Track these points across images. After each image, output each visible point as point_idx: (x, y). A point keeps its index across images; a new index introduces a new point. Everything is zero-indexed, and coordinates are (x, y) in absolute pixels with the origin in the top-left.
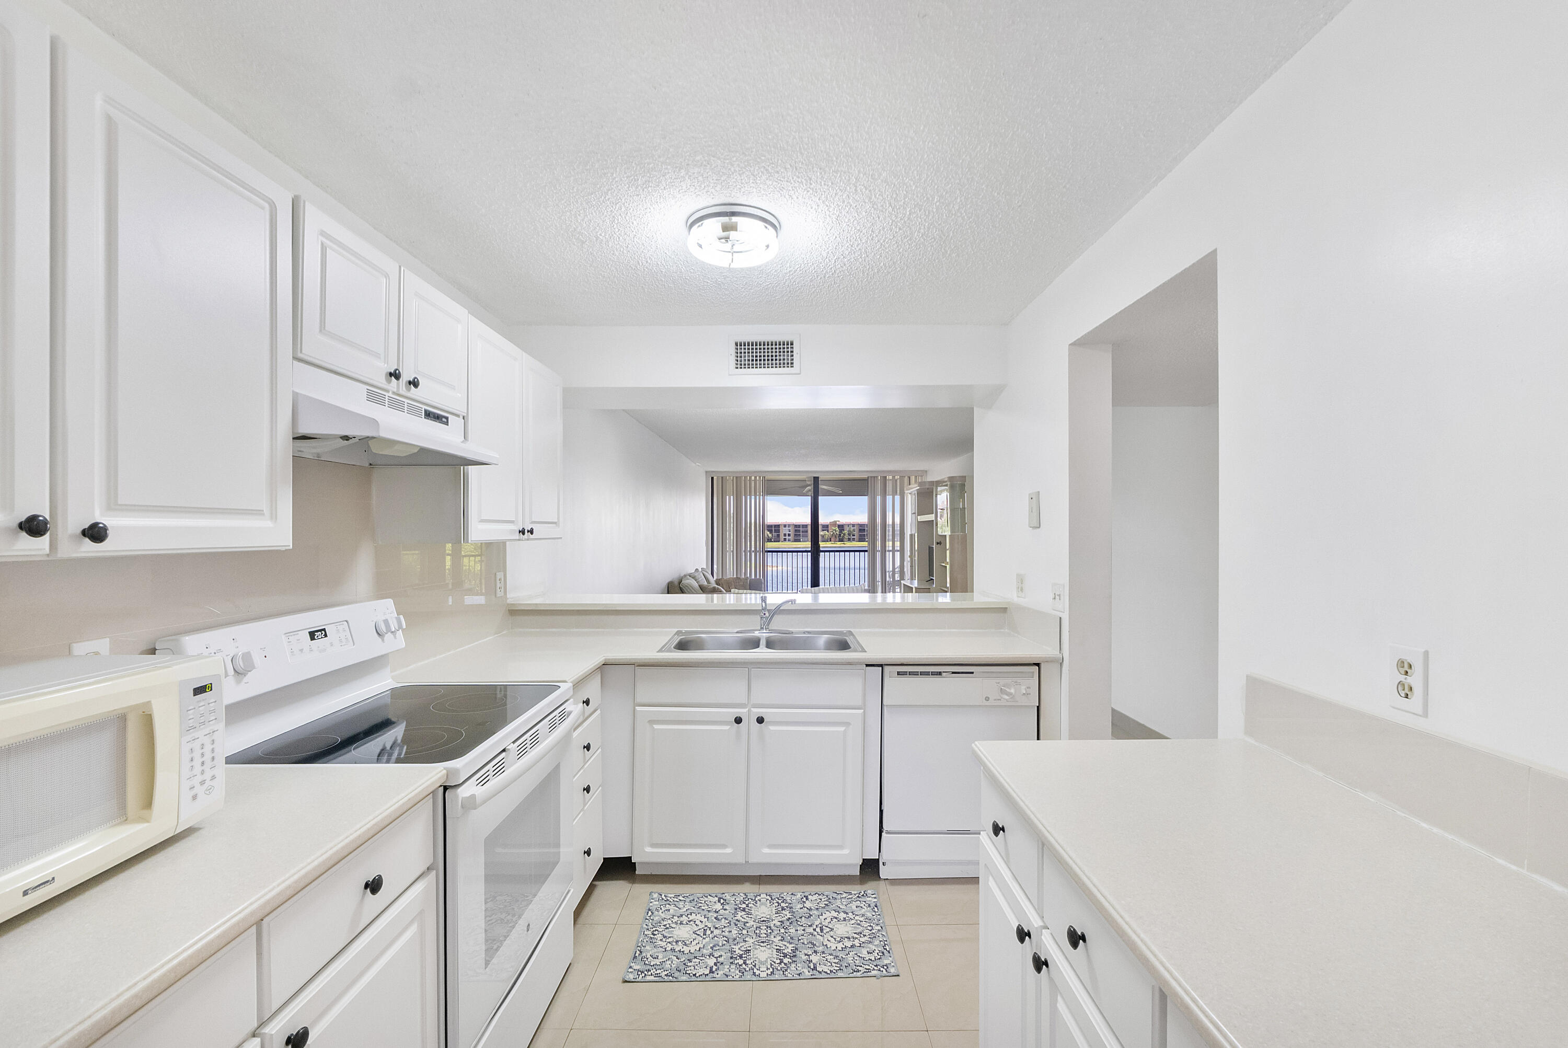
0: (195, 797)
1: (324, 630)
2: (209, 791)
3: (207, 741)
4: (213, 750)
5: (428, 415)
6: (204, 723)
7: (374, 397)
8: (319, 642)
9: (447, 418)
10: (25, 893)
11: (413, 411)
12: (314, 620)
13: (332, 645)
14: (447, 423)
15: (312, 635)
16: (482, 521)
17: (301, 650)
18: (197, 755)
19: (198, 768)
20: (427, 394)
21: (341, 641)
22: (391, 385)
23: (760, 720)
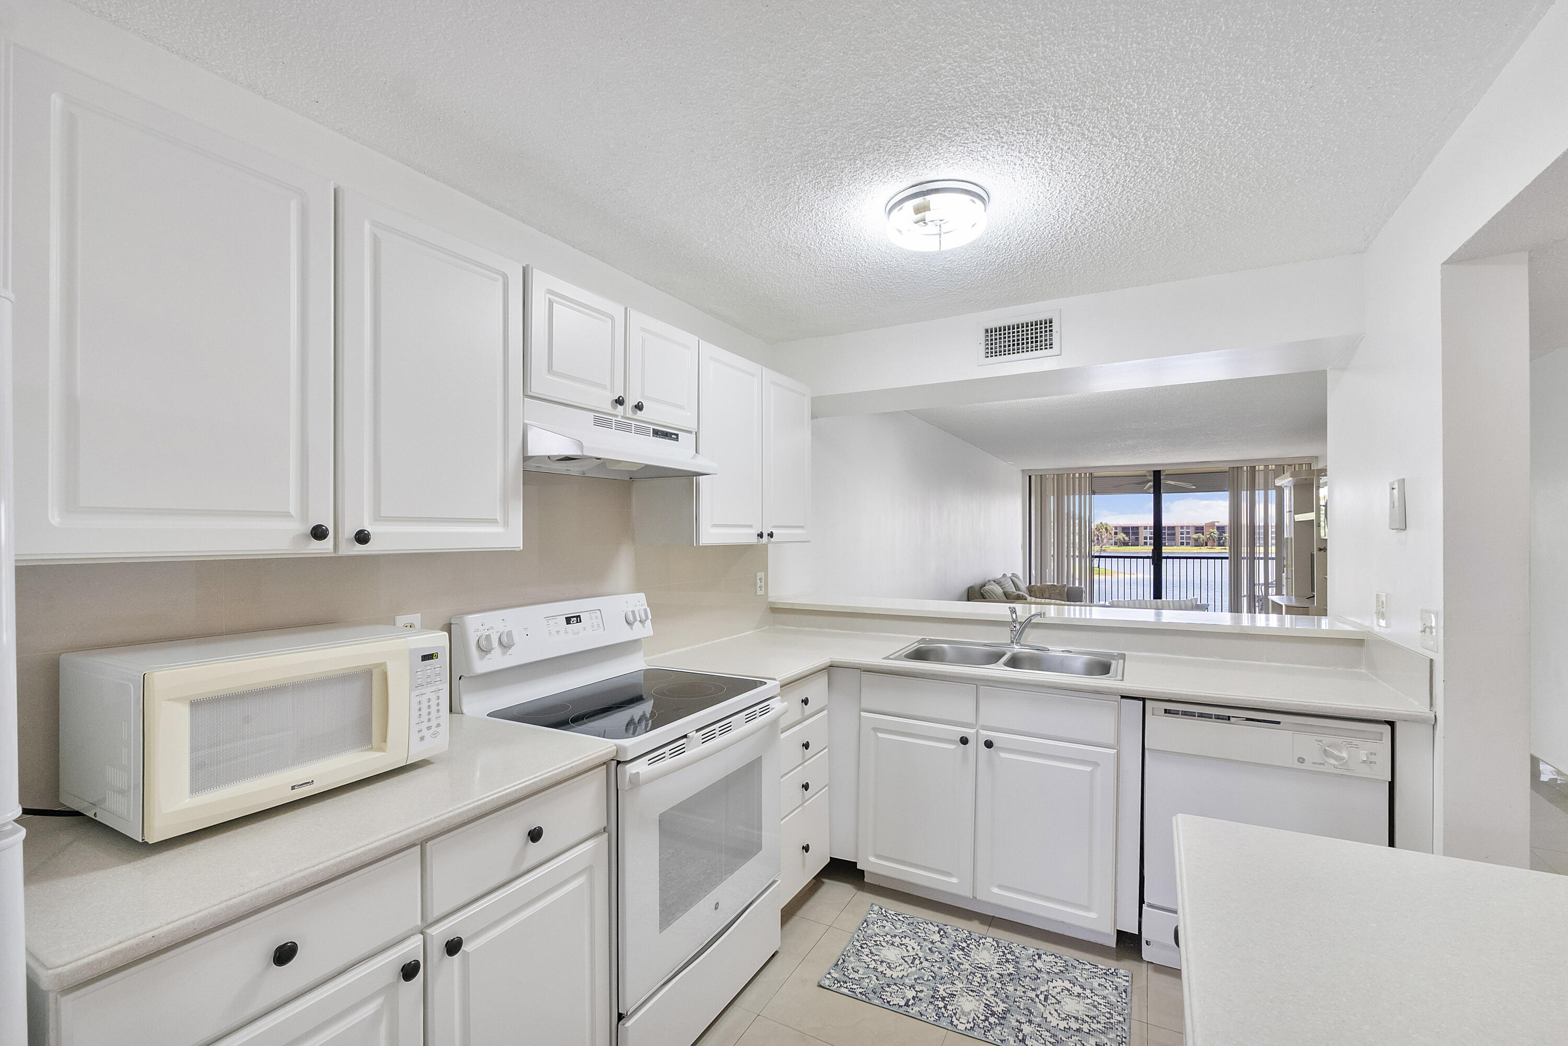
0: (422, 738)
1: (579, 616)
2: (435, 735)
3: (433, 697)
4: (438, 704)
5: (656, 433)
6: (430, 683)
7: (601, 421)
8: (574, 626)
9: (677, 435)
10: (293, 788)
11: (640, 430)
12: (571, 607)
13: (585, 629)
14: (677, 439)
15: (568, 620)
16: (715, 526)
17: (558, 632)
18: (425, 705)
19: (425, 717)
20: (654, 414)
21: (593, 626)
22: (617, 410)
23: (989, 744)
